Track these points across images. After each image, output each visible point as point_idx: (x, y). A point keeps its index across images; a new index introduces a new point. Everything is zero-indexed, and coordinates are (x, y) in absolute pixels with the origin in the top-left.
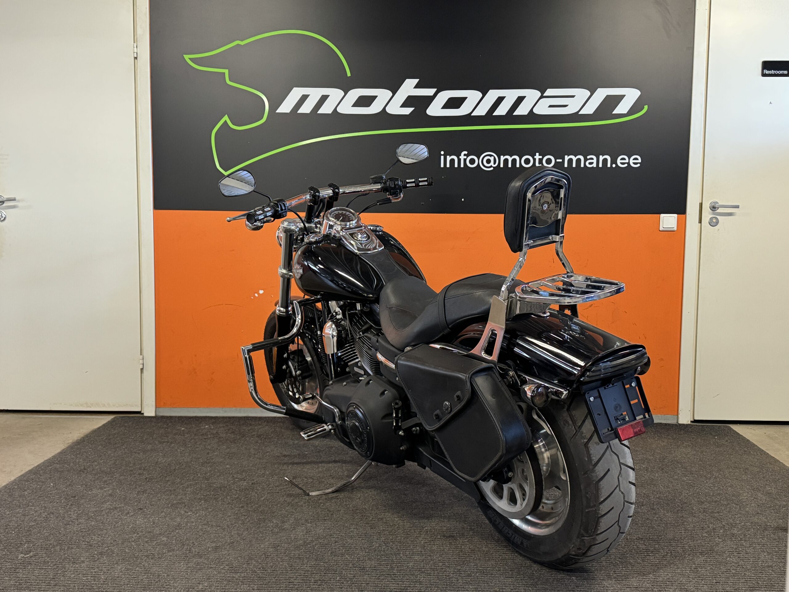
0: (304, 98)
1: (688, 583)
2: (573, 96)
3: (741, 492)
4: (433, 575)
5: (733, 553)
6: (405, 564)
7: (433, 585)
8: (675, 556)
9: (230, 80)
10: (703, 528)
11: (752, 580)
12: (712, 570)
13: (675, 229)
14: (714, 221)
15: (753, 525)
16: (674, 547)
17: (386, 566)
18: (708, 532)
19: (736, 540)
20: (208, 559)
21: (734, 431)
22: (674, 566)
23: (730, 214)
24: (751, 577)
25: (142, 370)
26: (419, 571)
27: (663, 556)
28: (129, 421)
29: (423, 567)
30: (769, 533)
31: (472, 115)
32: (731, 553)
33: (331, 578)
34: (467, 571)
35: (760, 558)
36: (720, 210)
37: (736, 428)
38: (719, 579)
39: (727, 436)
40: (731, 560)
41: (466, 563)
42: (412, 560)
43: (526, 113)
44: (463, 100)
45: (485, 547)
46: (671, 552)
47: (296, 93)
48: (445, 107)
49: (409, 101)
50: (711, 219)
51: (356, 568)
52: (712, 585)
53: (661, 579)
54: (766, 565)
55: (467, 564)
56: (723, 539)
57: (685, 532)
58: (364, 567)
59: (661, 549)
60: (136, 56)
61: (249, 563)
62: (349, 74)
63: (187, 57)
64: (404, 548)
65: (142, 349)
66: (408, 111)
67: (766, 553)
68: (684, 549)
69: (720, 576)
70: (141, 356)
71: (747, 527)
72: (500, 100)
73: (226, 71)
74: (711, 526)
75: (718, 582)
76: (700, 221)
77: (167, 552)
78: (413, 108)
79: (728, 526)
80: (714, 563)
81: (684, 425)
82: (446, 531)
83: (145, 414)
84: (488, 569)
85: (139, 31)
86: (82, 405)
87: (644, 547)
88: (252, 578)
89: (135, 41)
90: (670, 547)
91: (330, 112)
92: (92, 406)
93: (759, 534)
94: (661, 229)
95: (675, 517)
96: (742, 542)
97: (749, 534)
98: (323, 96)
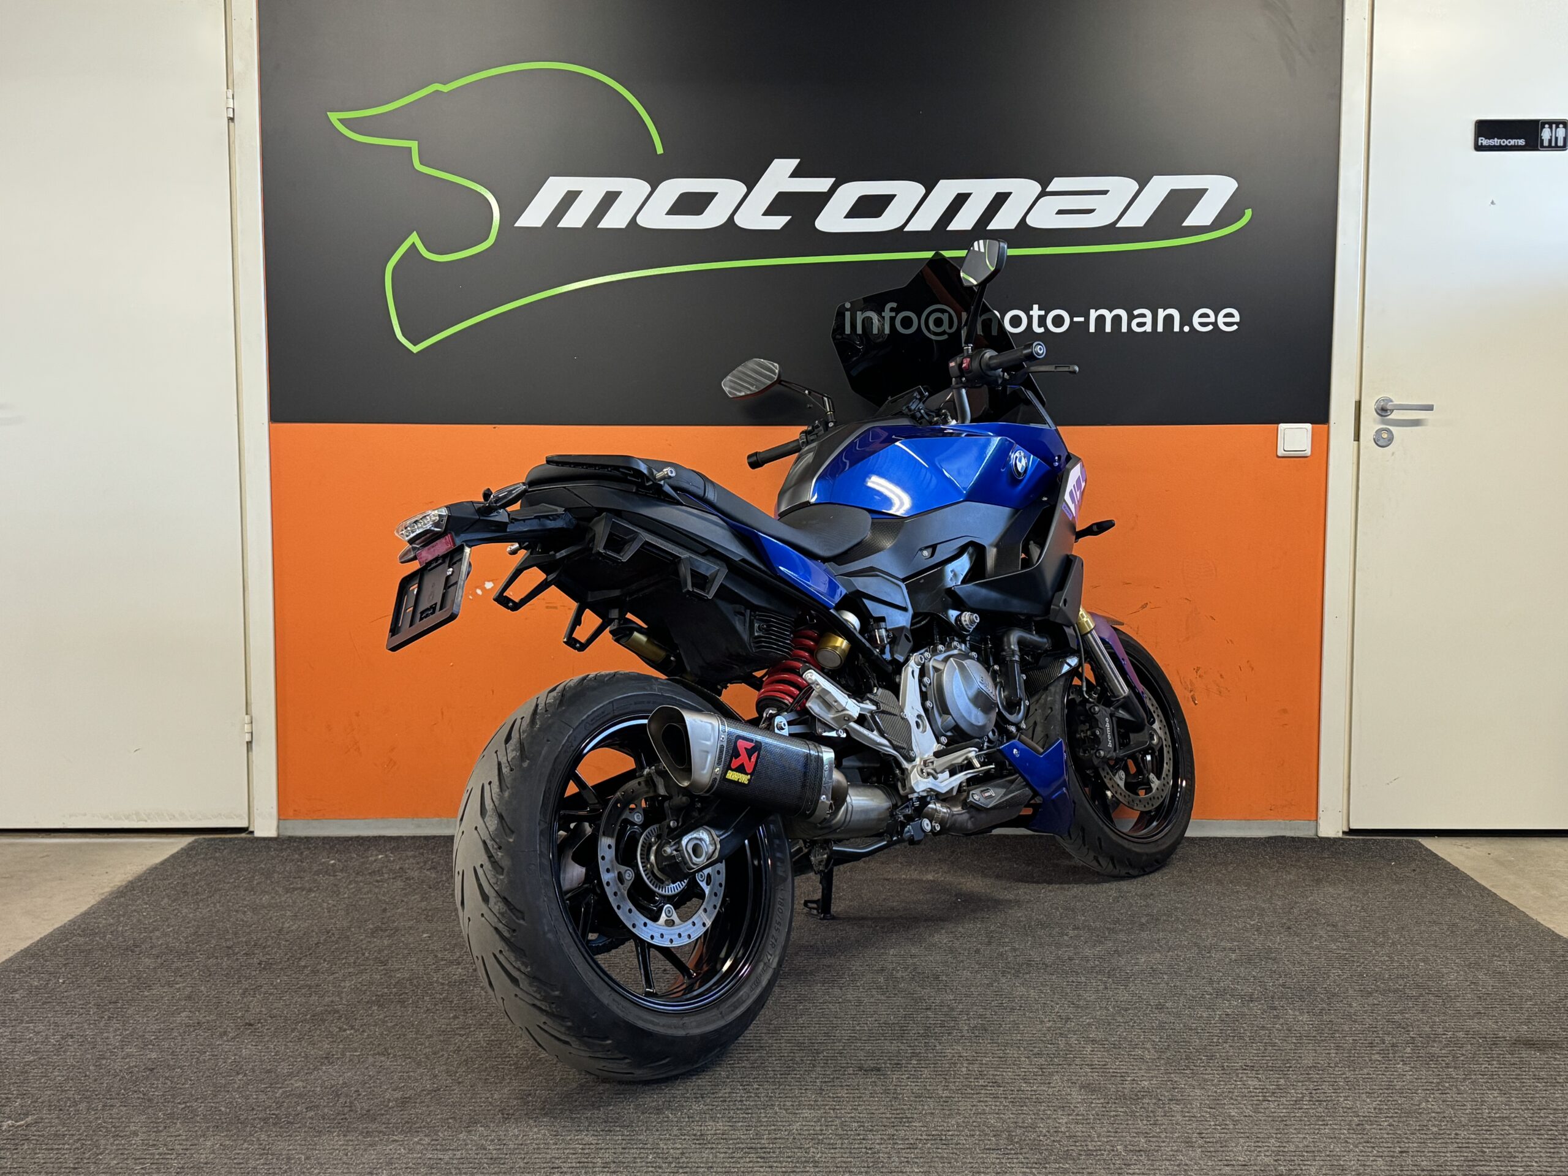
0: (571, 197)
1: (1345, 1153)
2: (1105, 192)
3: (1445, 970)
4: (841, 1148)
5: (1433, 1094)
6: (784, 1126)
7: (841, 1167)
8: (1317, 1101)
9: (422, 163)
10: (1372, 1043)
11: (1470, 1145)
12: (1392, 1128)
13: (1308, 452)
14: (1385, 436)
15: (1470, 1036)
16: (1317, 1082)
17: (747, 1130)
18: (1382, 1052)
19: (1437, 1068)
20: (389, 1124)
21: (1427, 850)
22: (1318, 1120)
23: (1416, 423)
24: (1470, 1141)
25: (249, 744)
26: (812, 1139)
27: (1296, 1101)
28: (223, 848)
29: (818, 1132)
30: (1500, 1052)
31: (906, 229)
32: (1428, 1092)
33: (635, 1158)
34: (908, 1139)
35: (1485, 1101)
36: (1395, 415)
37: (1434, 845)
38: (1407, 1145)
39: (1415, 860)
40: (1430, 1106)
41: (905, 1122)
42: (797, 1119)
43: (1012, 225)
44: (888, 199)
45: (944, 1090)
46: (1311, 1093)
47: (555, 188)
48: (853, 213)
49: (780, 204)
50: (1379, 432)
51: (686, 1137)
52: (1393, 1157)
53: (1292, 1148)
54: (1497, 1115)
55: (907, 1125)
56: (1412, 1065)
57: (1337, 1053)
58: (702, 1135)
59: (1292, 1087)
60: (231, 116)
61: (471, 1131)
62: (660, 150)
63: (334, 117)
64: (781, 1095)
65: (249, 701)
66: (777, 222)
67: (1498, 1091)
68: (1337, 1087)
69: (1407, 1138)
70: (247, 718)
71: (1458, 1040)
72: (961, 200)
73: (414, 145)
74: (1387, 1039)
75: (1405, 1152)
76: (1357, 438)
77: (304, 1110)
78: (789, 218)
79: (1421, 1039)
80: (1396, 1113)
81: (1328, 839)
82: (865, 1058)
83: (257, 834)
84: (950, 1133)
85: (238, 66)
86: (127, 818)
87: (1256, 1082)
88: (477, 1161)
89: (229, 84)
90: (1307, 1083)
91: (623, 225)
92: (149, 819)
93: (1483, 1054)
94: (1280, 452)
95: (1317, 1022)
96: (1450, 1070)
97: (1463, 1055)
98: (608, 193)
